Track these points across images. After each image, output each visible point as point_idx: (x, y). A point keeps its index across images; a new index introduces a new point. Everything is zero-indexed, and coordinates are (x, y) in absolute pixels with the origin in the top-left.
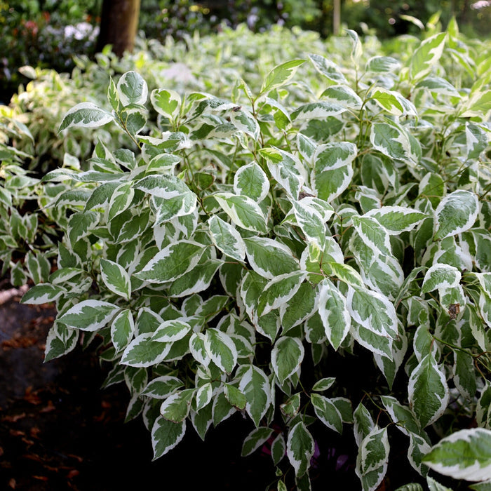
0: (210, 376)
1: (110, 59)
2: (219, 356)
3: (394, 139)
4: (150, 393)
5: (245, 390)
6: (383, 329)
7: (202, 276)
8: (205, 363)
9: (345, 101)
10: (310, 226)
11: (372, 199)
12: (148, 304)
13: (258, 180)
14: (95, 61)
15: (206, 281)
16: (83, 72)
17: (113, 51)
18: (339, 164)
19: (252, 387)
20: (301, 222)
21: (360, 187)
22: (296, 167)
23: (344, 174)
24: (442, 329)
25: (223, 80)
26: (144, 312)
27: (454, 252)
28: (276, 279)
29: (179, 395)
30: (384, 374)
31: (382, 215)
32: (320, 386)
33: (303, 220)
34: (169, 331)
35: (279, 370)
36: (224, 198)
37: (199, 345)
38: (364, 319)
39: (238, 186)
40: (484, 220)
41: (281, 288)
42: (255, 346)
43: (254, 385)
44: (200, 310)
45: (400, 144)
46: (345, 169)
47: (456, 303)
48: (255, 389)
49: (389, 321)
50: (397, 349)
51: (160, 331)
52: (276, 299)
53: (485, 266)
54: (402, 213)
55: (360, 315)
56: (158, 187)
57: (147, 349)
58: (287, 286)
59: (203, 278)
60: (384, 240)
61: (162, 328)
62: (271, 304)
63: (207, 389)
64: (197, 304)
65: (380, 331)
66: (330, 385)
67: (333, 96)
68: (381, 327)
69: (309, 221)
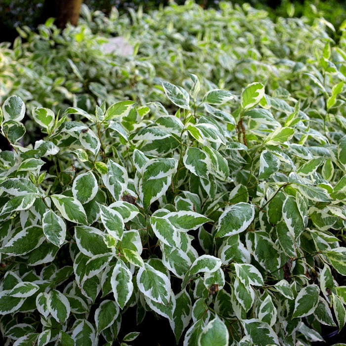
0: (51, 324)
1: (52, 31)
2: (56, 311)
3: (202, 160)
4: (10, 335)
5: (76, 337)
6: (159, 298)
7: (51, 251)
8: (45, 314)
9: (171, 129)
10: (110, 223)
11: (187, 203)
12: (18, 268)
13: (89, 186)
14: (38, 32)
15: (53, 255)
16: (24, 41)
17: (55, 23)
18: (161, 175)
19: (82, 335)
20: (104, 220)
21: (184, 192)
22: (123, 177)
23: (164, 183)
24: (220, 303)
25: (137, 72)
26: (9, 275)
27: (237, 247)
28: (94, 257)
29: (28, 337)
30: (174, 332)
31: (179, 217)
32: (128, 338)
33: (106, 219)
34: (23, 290)
35: (99, 323)
36: (57, 198)
37: (43, 301)
38: (146, 290)
39: (76, 188)
40: (264, 225)
41: (95, 264)
42: (90, 306)
43: (84, 334)
44: (54, 276)
45: (206, 164)
46: (165, 179)
47: (216, 283)
48: (84, 337)
49: (166, 293)
50: (186, 315)
51: (15, 290)
52: (91, 271)
53: (262, 260)
54: (193, 217)
55: (144, 287)
56: (13, 188)
57: (7, 302)
58: (99, 263)
59: (51, 253)
60: (172, 235)
61: (18, 287)
62: (87, 275)
63: (47, 333)
64: (52, 271)
65: (157, 299)
66: (135, 337)
67: (163, 124)
68: (158, 296)
69: (111, 220)
